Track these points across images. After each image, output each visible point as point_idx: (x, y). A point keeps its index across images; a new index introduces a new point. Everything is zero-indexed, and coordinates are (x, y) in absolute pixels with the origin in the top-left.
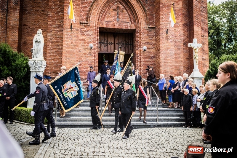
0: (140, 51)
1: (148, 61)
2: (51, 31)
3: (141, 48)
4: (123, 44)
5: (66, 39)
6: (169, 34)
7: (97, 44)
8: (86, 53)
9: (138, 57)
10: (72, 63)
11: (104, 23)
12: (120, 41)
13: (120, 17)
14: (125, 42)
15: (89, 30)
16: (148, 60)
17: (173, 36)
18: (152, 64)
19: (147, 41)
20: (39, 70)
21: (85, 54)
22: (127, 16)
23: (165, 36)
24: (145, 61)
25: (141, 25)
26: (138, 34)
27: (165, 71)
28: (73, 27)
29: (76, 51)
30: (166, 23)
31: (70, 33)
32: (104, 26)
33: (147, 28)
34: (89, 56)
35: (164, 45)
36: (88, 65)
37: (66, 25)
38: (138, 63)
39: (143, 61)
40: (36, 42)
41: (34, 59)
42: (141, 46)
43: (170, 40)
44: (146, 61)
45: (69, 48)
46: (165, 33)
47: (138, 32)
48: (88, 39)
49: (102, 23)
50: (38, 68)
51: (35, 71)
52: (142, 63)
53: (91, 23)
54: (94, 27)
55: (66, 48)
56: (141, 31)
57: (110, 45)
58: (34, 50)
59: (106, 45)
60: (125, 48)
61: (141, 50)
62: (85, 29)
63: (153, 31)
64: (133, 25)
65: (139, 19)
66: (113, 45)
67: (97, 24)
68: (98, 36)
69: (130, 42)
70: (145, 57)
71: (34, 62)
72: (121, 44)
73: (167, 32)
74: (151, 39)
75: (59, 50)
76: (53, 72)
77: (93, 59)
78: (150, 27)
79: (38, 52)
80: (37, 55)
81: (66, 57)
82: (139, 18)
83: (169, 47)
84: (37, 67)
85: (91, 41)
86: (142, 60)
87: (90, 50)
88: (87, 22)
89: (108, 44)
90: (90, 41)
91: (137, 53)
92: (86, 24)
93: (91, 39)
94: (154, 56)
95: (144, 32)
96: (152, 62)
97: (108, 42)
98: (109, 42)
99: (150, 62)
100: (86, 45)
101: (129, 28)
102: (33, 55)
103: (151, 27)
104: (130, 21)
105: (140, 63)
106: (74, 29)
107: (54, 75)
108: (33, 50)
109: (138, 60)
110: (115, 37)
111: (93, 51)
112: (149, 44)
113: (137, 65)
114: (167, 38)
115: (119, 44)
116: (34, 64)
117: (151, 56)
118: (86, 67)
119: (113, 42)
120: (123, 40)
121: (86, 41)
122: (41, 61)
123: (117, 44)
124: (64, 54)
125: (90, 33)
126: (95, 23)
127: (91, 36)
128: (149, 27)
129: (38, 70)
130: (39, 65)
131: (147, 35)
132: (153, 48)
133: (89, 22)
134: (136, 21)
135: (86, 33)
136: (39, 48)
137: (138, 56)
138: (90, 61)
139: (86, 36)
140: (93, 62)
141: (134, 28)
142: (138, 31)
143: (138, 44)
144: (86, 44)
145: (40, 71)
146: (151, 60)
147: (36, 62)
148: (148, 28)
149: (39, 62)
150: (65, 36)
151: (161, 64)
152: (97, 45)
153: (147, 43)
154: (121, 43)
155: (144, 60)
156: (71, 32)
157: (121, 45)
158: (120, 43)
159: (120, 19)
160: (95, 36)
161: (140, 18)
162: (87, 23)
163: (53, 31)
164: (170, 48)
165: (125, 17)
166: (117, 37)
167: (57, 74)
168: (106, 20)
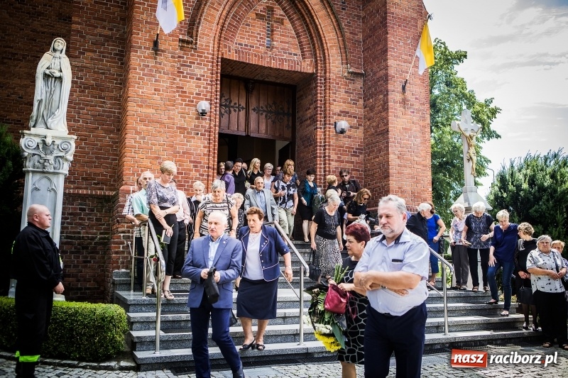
0: (327, 133)
1: (347, 162)
2: (80, 53)
3: (330, 124)
4: (270, 112)
5: (140, 78)
6: (407, 92)
7: (216, 103)
8: (185, 129)
9: (320, 150)
10: (155, 152)
11: (233, 47)
12: (262, 104)
13: (276, 37)
14: (273, 107)
15: (194, 63)
16: (346, 158)
17: (416, 99)
18: (357, 170)
19: (344, 107)
20: (54, 168)
21: (182, 129)
22: (293, 38)
23: (398, 97)
24: (339, 161)
25: (331, 64)
26: (321, 87)
27: (399, 188)
28: (161, 47)
29: (169, 118)
30: (400, 63)
31: (151, 63)
32: (233, 56)
33: (346, 74)
34: (194, 138)
35: (398, 120)
36: (191, 162)
37: (141, 38)
38: (320, 164)
39: (336, 161)
40: (47, 77)
41: (40, 130)
42: (330, 121)
43: (410, 108)
44: (342, 162)
45: (148, 107)
46: (400, 89)
47: (321, 83)
48: (191, 86)
49: (230, 47)
50: (52, 161)
51: (43, 172)
52: (334, 164)
53: (201, 42)
54: (210, 56)
55: (138, 105)
56: (330, 79)
57: (235, 111)
58: (40, 102)
59: (226, 112)
60: (274, 122)
61: (329, 131)
62: (183, 57)
63: (359, 84)
64: (308, 61)
65: (326, 48)
66: (242, 113)
67: (216, 46)
68: (219, 82)
69: (288, 108)
70: (340, 150)
71: (38, 140)
72: (264, 111)
73: (404, 88)
74: (354, 104)
75: (104, 111)
76: (82, 178)
77: (205, 147)
78: (352, 73)
79: (53, 110)
80: (50, 120)
81: (138, 133)
82: (325, 45)
83: (408, 126)
84: (51, 158)
85: (199, 94)
86: (334, 157)
87: (197, 119)
88: (191, 39)
89: (232, 109)
90: (197, 94)
91: (318, 137)
92: (188, 42)
93: (200, 87)
94: (362, 150)
95: (338, 84)
96: (357, 163)
97: (230, 102)
98: (232, 104)
99: (352, 162)
100: (186, 105)
101: (298, 69)
102: (34, 118)
103: (355, 73)
104: (299, 52)
105: (327, 165)
106: (163, 51)
107: (86, 188)
108: (36, 104)
109: (320, 157)
110: (249, 92)
111: (205, 123)
112: (350, 116)
113: (318, 170)
114: (404, 102)
115: (259, 110)
116: (41, 146)
117: (353, 148)
118: (184, 169)
119: (243, 104)
120: (271, 102)
121: (185, 92)
122: (65, 141)
123: (254, 110)
124: (132, 123)
125: (198, 72)
126: (211, 45)
127: (199, 79)
128: (351, 70)
129: (52, 170)
130: (56, 153)
131: (346, 92)
132: (358, 128)
133: (196, 40)
134: (318, 52)
135: (186, 70)
136: (56, 97)
137: (320, 146)
138: (195, 150)
139: (185, 77)
140: (204, 155)
141: (310, 71)
142: (321, 80)
143: (321, 114)
144: (185, 101)
145: (60, 171)
146: (354, 159)
147: (49, 141)
148: (349, 73)
149: (58, 142)
150: (135, 69)
151: (391, 171)
152: (216, 107)
153: (344, 113)
154: (265, 109)
155: (339, 157)
156: (156, 59)
157: (264, 114)
158: (262, 107)
159: (275, 43)
160: (211, 81)
161: (328, 45)
162: (192, 43)
163: (87, 54)
164: (411, 130)
165: (287, 39)
166: (255, 92)
167: (95, 184)
168: (237, 39)
